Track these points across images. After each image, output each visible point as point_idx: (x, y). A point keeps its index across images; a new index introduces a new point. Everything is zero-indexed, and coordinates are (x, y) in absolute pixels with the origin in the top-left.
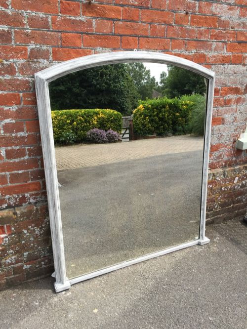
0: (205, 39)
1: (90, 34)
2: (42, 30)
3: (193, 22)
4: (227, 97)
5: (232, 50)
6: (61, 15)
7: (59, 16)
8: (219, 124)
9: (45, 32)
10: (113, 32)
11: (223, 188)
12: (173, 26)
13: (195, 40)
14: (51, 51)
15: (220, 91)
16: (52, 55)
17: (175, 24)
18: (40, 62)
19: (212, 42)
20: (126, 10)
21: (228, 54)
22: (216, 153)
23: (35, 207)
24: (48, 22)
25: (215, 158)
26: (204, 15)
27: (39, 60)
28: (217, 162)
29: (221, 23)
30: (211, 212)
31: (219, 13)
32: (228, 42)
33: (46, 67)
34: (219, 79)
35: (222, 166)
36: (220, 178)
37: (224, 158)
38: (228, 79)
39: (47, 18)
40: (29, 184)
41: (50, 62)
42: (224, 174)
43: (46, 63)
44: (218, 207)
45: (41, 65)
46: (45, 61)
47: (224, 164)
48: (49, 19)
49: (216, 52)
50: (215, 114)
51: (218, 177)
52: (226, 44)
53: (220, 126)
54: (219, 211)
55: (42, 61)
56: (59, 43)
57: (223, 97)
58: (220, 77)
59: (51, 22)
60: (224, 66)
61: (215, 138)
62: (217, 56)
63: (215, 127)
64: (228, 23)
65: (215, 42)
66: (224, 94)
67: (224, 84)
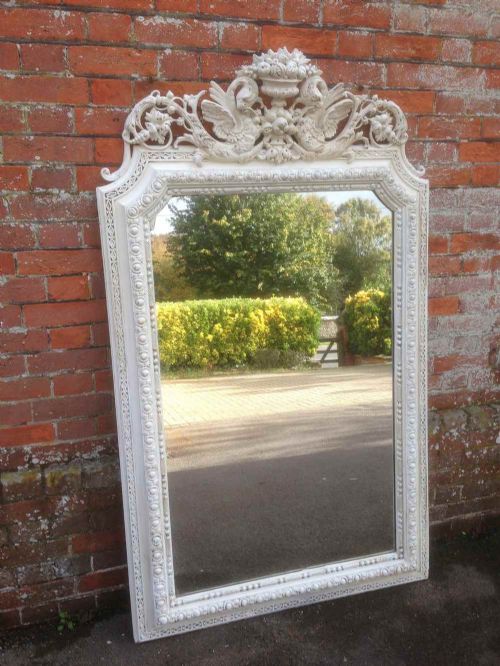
2: (58, 135)
4: (466, 256)
5: (472, 158)
6: (93, 105)
7: (89, 107)
8: (452, 313)
9: (62, 138)
11: (468, 454)
14: (74, 172)
15: (449, 244)
16: (75, 180)
18: (52, 194)
19: (424, 142)
21: (462, 167)
22: (448, 374)
23: (40, 475)
24: (67, 119)
25: (446, 386)
26: (401, 89)
27: (50, 190)
28: (452, 395)
29: (441, 102)
30: (442, 506)
31: (436, 84)
32: (462, 141)
33: (64, 203)
34: (443, 218)
35: (466, 403)
36: (458, 431)
37: (469, 387)
38: (466, 217)
39: (65, 112)
40: (32, 428)
41: (72, 194)
42: (469, 421)
43: (64, 195)
44: (458, 495)
45: (54, 200)
46: (63, 191)
47: (469, 399)
48: (70, 115)
49: (433, 161)
50: (440, 292)
51: (454, 427)
52: (458, 145)
53: (453, 318)
54: (462, 504)
55: (56, 191)
56: (91, 158)
57: (458, 255)
58: (447, 213)
59: (74, 119)
60: (456, 192)
61: (444, 341)
62: (436, 171)
63: (443, 320)
64: (459, 104)
65: (431, 142)
66: (459, 249)
67: (457, 229)
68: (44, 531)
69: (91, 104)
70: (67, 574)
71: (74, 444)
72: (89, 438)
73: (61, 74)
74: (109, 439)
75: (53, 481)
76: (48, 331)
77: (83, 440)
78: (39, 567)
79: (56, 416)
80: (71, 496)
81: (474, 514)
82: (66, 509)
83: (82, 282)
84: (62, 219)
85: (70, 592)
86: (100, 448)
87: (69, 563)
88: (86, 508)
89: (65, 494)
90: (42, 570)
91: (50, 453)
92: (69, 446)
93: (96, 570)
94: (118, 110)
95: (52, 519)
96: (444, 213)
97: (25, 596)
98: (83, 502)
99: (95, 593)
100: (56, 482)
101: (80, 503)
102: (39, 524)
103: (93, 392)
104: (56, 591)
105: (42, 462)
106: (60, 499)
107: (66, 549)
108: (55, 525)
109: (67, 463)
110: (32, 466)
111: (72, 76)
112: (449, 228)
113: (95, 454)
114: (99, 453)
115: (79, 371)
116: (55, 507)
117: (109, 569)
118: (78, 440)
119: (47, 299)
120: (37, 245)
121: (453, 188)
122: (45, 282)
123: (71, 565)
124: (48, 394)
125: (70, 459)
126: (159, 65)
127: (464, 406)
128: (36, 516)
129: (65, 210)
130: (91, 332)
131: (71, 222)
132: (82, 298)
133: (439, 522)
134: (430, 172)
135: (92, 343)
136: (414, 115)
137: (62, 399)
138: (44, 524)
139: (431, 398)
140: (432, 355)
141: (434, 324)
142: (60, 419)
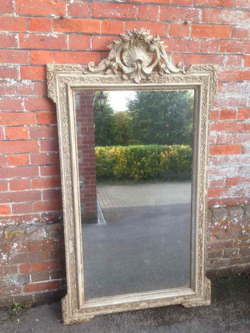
0: (213, 52)
1: (63, 51)
2: (9, 49)
3: (194, 33)
4: (247, 121)
6: (29, 32)
7: (27, 33)
8: (237, 153)
9: (12, 50)
10: (91, 47)
11: (244, 232)
12: (167, 38)
13: (198, 54)
14: (19, 70)
15: (237, 114)
16: (20, 74)
17: (170, 36)
18: (7, 82)
19: (224, 55)
20: (106, 23)
21: (247, 69)
22: (233, 187)
23: (2, 232)
24: (15, 40)
25: (232, 194)
26: (211, 24)
27: (6, 79)
28: (236, 199)
29: (235, 32)
30: (227, 259)
31: (232, 21)
32: (247, 54)
33: (13, 87)
34: (234, 99)
35: (244, 203)
36: (238, 219)
37: (246, 195)
38: (248, 99)
39: (14, 36)
41: (18, 81)
42: (244, 214)
43: (13, 82)
44: (237, 253)
45: (8, 84)
46: (13, 80)
47: (246, 202)
48: (17, 37)
49: (229, 66)
50: (231, 141)
51: (236, 217)
52: (244, 57)
53: (238, 156)
54: (239, 259)
55: (8, 80)
56: (28, 62)
57: (242, 121)
58: (237, 96)
59: (18, 40)
60: (242, 84)
61: (232, 169)
62: (230, 72)
63: (232, 157)
64: (245, 33)
65: (228, 55)
66: (243, 118)
67: (242, 105)
68: (4, 260)
69: (28, 31)
70: (17, 283)
71: (21, 216)
72: (29, 214)
73: (11, 15)
74: (40, 214)
75: (9, 235)
76: (6, 156)
77: (26, 214)
78: (3, 278)
79: (11, 202)
80: (19, 244)
81: (246, 264)
82: (16, 250)
83: (24, 130)
84: (13, 95)
85: (19, 293)
86: (36, 219)
87: (18, 278)
88: (27, 250)
89: (15, 242)
90: (4, 280)
91: (8, 220)
92: (18, 217)
93: (33, 282)
94: (43, 34)
95: (9, 255)
96: (234, 96)
98: (25, 247)
99: (33, 293)
100: (11, 236)
101: (24, 248)
102: (2, 257)
103: (31, 189)
104: (12, 292)
105: (4, 225)
106: (13, 245)
107: (16, 270)
108: (10, 258)
109: (17, 226)
111: (18, 16)
112: (237, 105)
113: (33, 222)
114: (35, 221)
115: (23, 178)
116: (10, 249)
117: (40, 282)
118: (23, 214)
119: (5, 139)
121: (240, 82)
122: (4, 130)
123: (19, 279)
124: (7, 189)
125: (19, 224)
126: (67, 9)
127: (243, 205)
129: (14, 90)
130: (30, 157)
131: (17, 97)
132: (24, 139)
133: (225, 267)
134: (227, 72)
135: (30, 163)
136: (218, 39)
137: (14, 193)
138: (4, 257)
139: (223, 200)
140: (225, 176)
141: (226, 160)
142: (13, 203)
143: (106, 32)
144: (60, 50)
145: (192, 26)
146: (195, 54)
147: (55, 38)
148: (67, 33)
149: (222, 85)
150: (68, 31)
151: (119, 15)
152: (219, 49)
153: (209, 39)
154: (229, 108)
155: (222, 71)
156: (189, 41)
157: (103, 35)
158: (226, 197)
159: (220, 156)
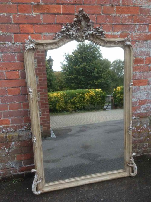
0: (129, 23)
1: (39, 24)
2: (7, 24)
3: (118, 11)
6: (19, 13)
7: (17, 14)
8: (145, 85)
9: (9, 25)
10: (56, 22)
12: (101, 15)
13: (120, 24)
14: (13, 36)
15: (145, 61)
16: (13, 39)
17: (103, 13)
19: (135, 24)
20: (65, 7)
21: (150, 33)
22: (143, 106)
23: (5, 135)
24: (10, 18)
25: (143, 110)
26: (127, 6)
27: (5, 42)
28: (145, 113)
29: (142, 11)
30: (140, 150)
31: (140, 4)
33: (10, 47)
34: (142, 52)
36: (146, 125)
39: (10, 16)
40: (2, 120)
41: (13, 43)
42: (150, 122)
43: (10, 44)
44: (146, 146)
45: (7, 45)
46: (9, 43)
48: (11, 17)
49: (139, 31)
50: (141, 78)
52: (148, 26)
53: (146, 86)
54: (148, 150)
55: (7, 43)
56: (18, 31)
57: (148, 65)
58: (144, 50)
59: (12, 18)
60: (147, 42)
61: (142, 95)
62: (140, 35)
63: (142, 87)
64: (148, 11)
65: (138, 24)
66: (148, 63)
67: (147, 55)
68: (7, 153)
70: (15, 166)
71: (16, 126)
72: (21, 124)
73: (8, 3)
74: (28, 124)
75: (9, 137)
76: (7, 89)
77: (19, 124)
78: (6, 164)
79: (10, 117)
80: (15, 142)
82: (14, 146)
83: (17, 73)
84: (10, 52)
85: (16, 172)
86: (25, 127)
87: (15, 163)
88: (20, 146)
89: (13, 141)
90: (7, 165)
91: (9, 128)
92: (15, 126)
93: (24, 165)
94: (27, 15)
95: (9, 149)
96: (143, 50)
97: (2, 173)
99: (24, 172)
100: (10, 138)
101: (18, 145)
102: (5, 151)
103: (22, 109)
104: (12, 172)
105: (6, 131)
106: (12, 143)
107: (14, 159)
108: (10, 151)
109: (14, 132)
110: (3, 132)
111: (12, 4)
112: (144, 55)
113: (23, 129)
114: (25, 129)
115: (17, 102)
116: (10, 145)
117: (29, 165)
118: (18, 125)
119: (6, 79)
120: (1, 61)
121: (146, 41)
122: (5, 73)
124: (7, 109)
125: (15, 130)
127: (149, 117)
128: (4, 148)
129: (10, 49)
130: (21, 90)
131: (12, 53)
132: (17, 79)
133: (139, 155)
134: (138, 35)
135: (21, 93)
136: (132, 15)
137: (12, 111)
138: (7, 151)
139: (137, 114)
140: (138, 99)
141: (139, 89)
142: (12, 118)
143: (65, 12)
144: (37, 24)
145: (116, 8)
146: (118, 24)
147: (34, 17)
148: (41, 14)
149: (135, 43)
150: (42, 12)
151: (72, 1)
152: (133, 21)
153: (126, 15)
154: (140, 57)
155: (135, 34)
156: (114, 16)
157: (63, 14)
158: (139, 112)
159: (135, 87)
